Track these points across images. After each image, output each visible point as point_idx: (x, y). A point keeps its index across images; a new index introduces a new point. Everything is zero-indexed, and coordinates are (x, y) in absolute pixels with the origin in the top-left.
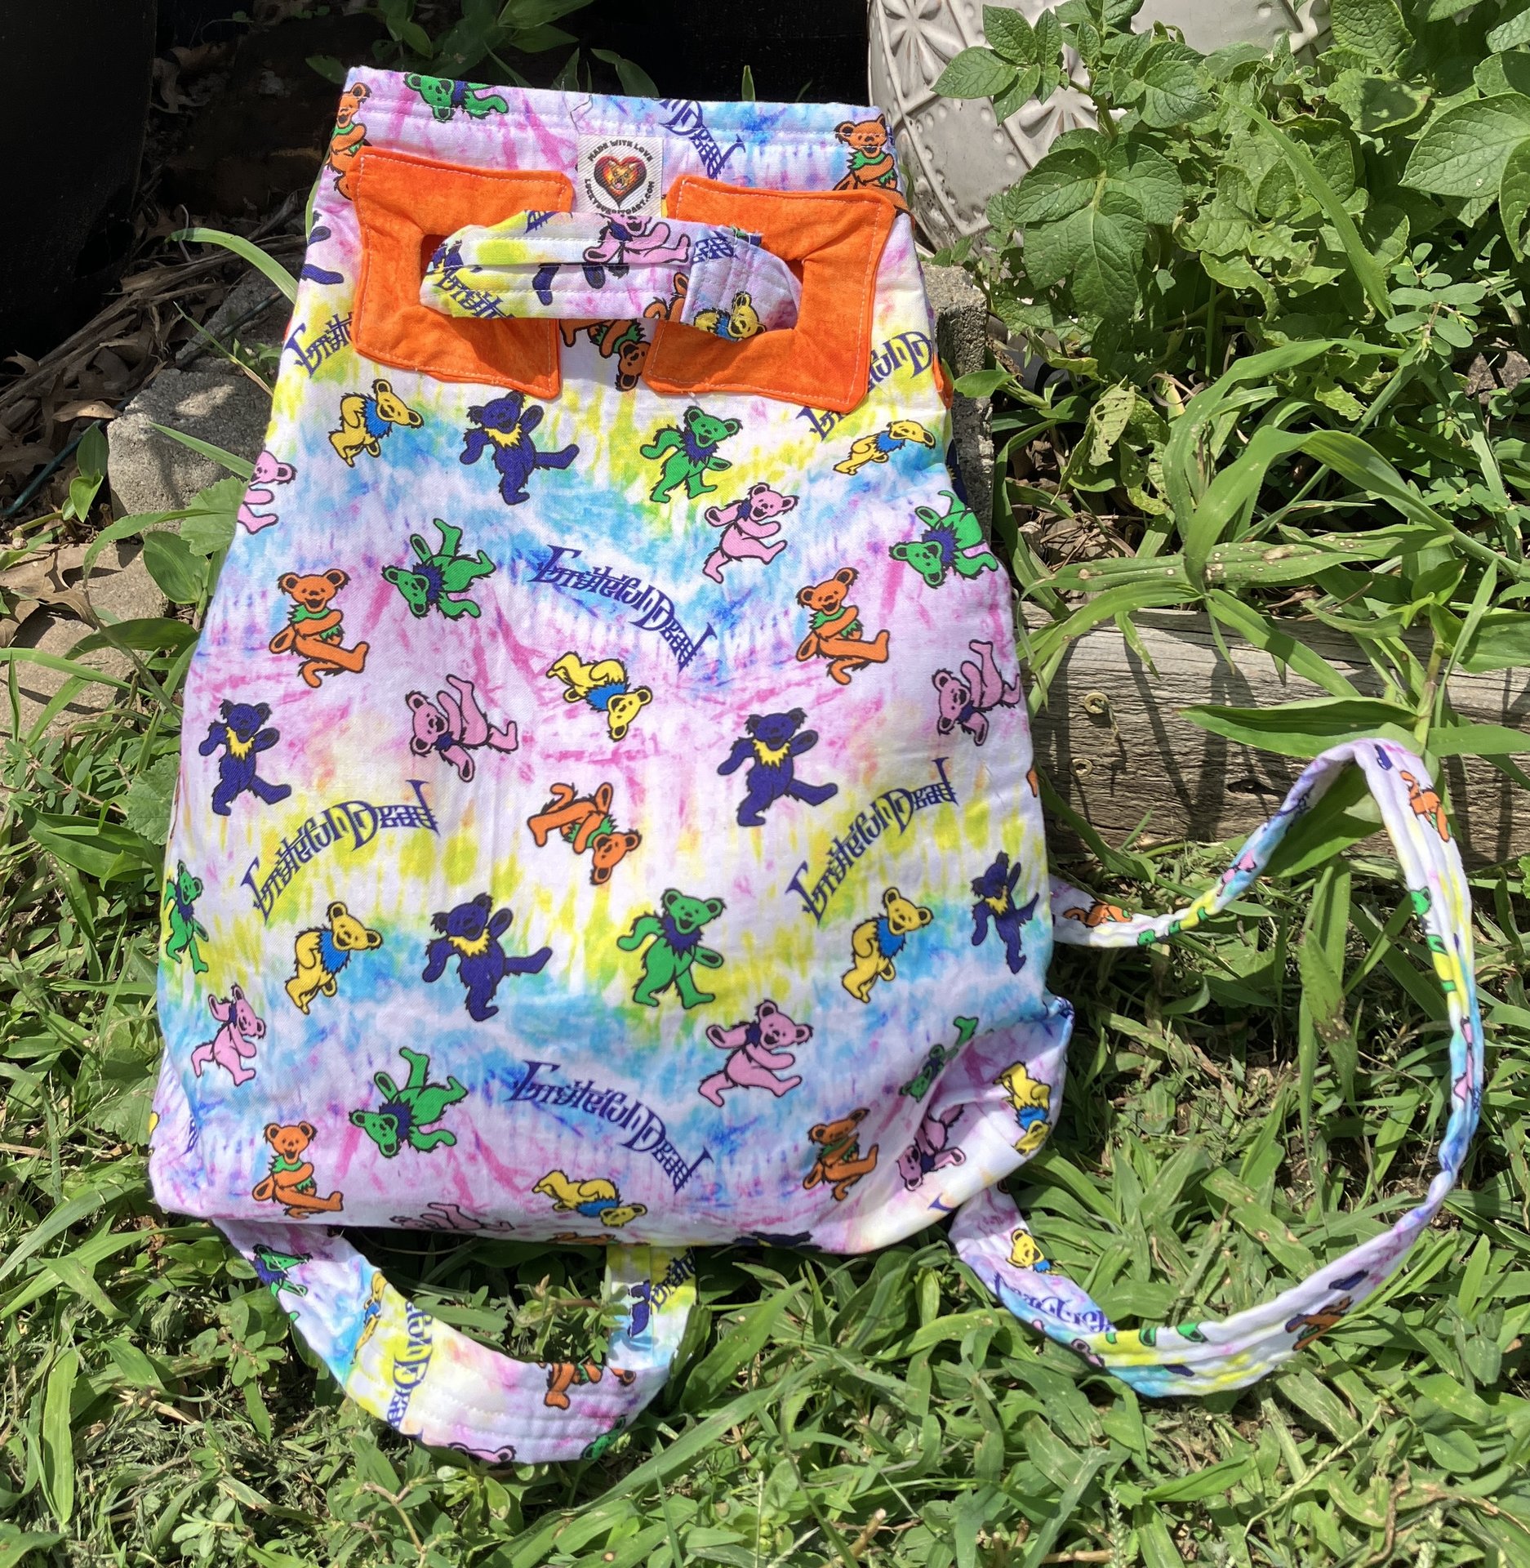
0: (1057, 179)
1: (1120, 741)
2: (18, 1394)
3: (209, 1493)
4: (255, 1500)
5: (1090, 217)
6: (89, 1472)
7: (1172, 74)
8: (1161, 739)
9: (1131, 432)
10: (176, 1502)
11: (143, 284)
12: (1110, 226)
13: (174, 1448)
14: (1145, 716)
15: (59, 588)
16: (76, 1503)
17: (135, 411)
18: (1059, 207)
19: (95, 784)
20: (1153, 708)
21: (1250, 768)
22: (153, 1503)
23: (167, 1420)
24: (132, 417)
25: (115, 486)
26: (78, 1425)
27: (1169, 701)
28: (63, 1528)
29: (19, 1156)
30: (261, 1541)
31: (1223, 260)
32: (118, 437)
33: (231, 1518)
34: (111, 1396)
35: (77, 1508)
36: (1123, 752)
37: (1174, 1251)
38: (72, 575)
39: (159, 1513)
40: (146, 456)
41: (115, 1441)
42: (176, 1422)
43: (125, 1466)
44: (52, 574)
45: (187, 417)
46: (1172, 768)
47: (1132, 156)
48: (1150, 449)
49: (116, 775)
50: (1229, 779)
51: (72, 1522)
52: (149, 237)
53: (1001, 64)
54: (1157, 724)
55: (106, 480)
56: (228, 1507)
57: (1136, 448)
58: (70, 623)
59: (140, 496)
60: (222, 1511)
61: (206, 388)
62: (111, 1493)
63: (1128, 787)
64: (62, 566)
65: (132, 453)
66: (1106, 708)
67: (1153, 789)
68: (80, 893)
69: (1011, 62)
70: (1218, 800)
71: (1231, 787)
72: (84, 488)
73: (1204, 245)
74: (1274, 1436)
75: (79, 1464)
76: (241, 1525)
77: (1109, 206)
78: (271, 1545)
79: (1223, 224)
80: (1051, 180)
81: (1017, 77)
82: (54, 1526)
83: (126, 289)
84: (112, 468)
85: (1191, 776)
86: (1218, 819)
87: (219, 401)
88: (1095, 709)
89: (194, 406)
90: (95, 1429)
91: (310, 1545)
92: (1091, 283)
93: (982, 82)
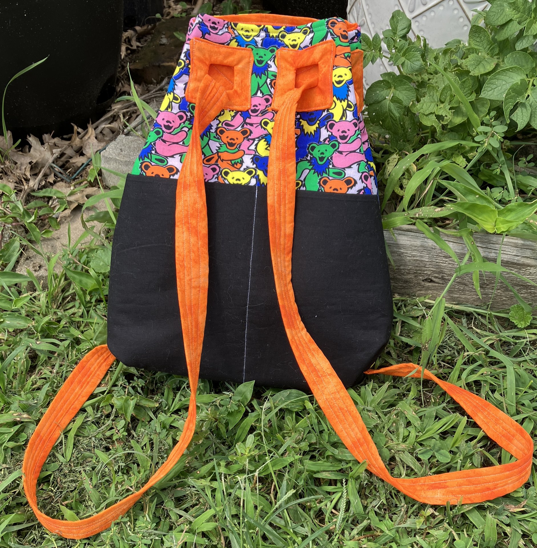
0: (377, 90)
7: (413, 57)
11: (118, 106)
12: (394, 106)
17: (109, 148)
18: (379, 99)
21: (429, 275)
25: (103, 171)
31: (427, 115)
50: (422, 278)
68: (82, 294)
70: (419, 284)
71: (423, 281)
73: (421, 111)
79: (428, 104)
84: (102, 165)
85: (411, 277)
86: (419, 290)
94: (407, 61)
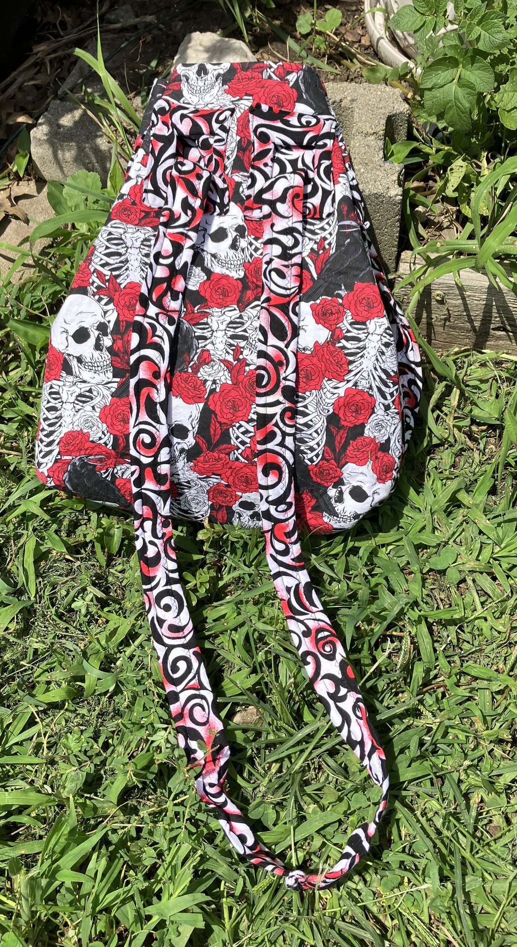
0: (440, 69)
1: (448, 310)
2: (14, 548)
3: (84, 590)
4: (100, 594)
5: (454, 86)
6: (41, 579)
7: (492, 27)
8: (466, 309)
9: (466, 178)
10: (72, 593)
11: (42, 48)
12: (461, 93)
13: (70, 572)
14: (461, 301)
15: (12, 205)
16: (37, 590)
17: (41, 124)
18: (440, 82)
19: (32, 304)
20: (463, 299)
21: (503, 322)
22: (64, 593)
23: (68, 560)
24: (40, 128)
25: (34, 158)
26: (36, 562)
27: (469, 296)
28: (32, 599)
29: (8, 455)
30: (102, 608)
31: (509, 111)
32: (34, 138)
33: (92, 600)
34: (49, 551)
35: (37, 592)
36: (450, 314)
37: (444, 521)
38: (17, 199)
39: (66, 596)
40: (46, 146)
41: (49, 569)
42: (72, 561)
43: (54, 577)
44: (9, 198)
45: (63, 126)
46: (471, 321)
47: (473, 61)
48: (472, 186)
49: (41, 300)
50: (492, 326)
51: (35, 597)
52: (44, 21)
53: (418, 15)
54: (465, 304)
55: (30, 157)
56: (91, 596)
57: (466, 185)
58: (18, 222)
59: (45, 163)
60: (88, 598)
61: (71, 110)
62: (49, 588)
63: (451, 327)
64: (13, 195)
65: (41, 145)
66: (443, 298)
67: (461, 328)
68: (29, 351)
69: (422, 14)
70: (488, 333)
71: (493, 329)
72: (21, 159)
73: (501, 105)
74: (472, 595)
75: (37, 577)
76: (95, 602)
77: (463, 83)
78: (106, 609)
79: (511, 94)
80: (437, 70)
81: (425, 22)
82: (29, 598)
83: (35, 51)
84: (33, 150)
85: (477, 324)
86: (487, 341)
87: (77, 118)
88: (438, 298)
89: (67, 121)
90: (42, 563)
91: (121, 608)
92: (452, 117)
93: (410, 24)
94: (483, 32)
